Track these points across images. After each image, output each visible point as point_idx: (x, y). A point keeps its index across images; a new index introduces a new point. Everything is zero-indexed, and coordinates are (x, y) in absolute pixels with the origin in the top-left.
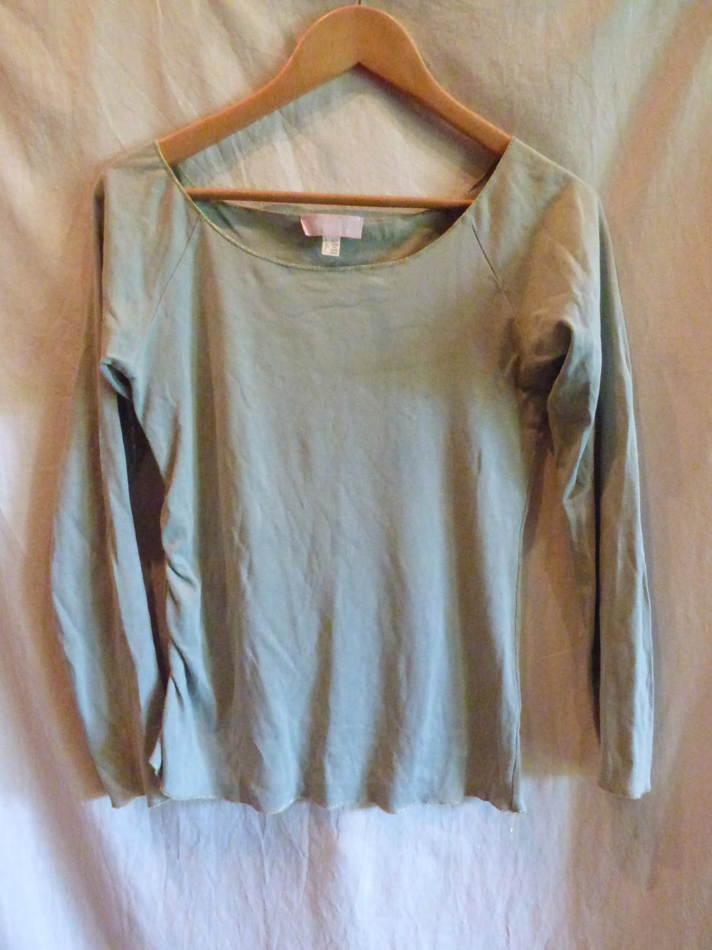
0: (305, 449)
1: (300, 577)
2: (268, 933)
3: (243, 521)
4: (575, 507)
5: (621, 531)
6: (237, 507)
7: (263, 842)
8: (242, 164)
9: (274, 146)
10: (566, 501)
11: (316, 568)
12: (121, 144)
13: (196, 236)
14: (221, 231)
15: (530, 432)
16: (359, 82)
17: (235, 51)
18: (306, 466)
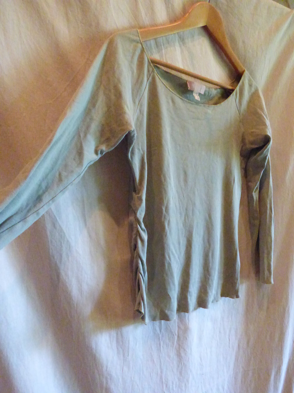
0: (185, 173)
1: (182, 225)
2: (161, 372)
3: (167, 204)
4: (255, 195)
5: (268, 202)
6: (165, 198)
7: (160, 336)
8: (163, 51)
9: (175, 48)
10: (254, 194)
11: (187, 221)
12: (117, 25)
13: (150, 78)
14: (161, 79)
15: (243, 170)
16: (203, 33)
17: (166, 4)
18: (186, 180)
